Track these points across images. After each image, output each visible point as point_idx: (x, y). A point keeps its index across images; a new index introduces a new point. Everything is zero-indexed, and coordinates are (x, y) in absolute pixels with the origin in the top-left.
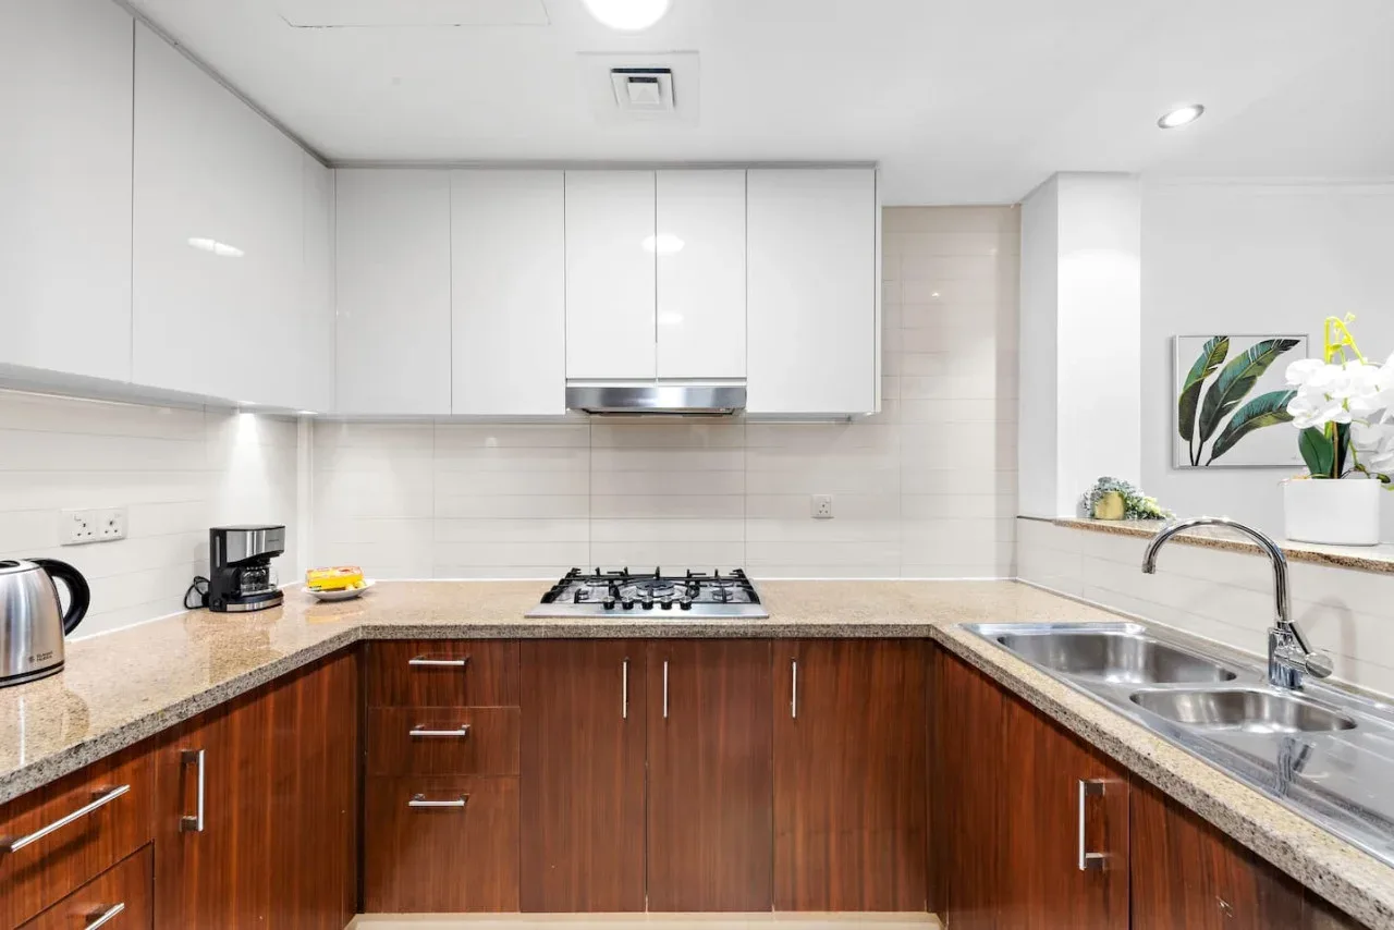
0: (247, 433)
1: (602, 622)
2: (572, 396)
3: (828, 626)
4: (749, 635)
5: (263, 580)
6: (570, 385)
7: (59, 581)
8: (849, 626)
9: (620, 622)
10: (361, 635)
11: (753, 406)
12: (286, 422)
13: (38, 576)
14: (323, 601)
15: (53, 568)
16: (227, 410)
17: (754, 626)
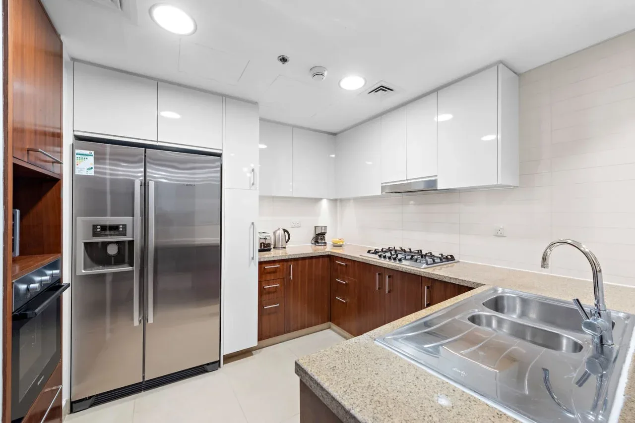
0: (325, 204)
1: (378, 261)
2: (383, 188)
3: (440, 275)
4: (412, 273)
5: (324, 239)
6: (383, 185)
7: (286, 233)
8: (448, 277)
9: (382, 262)
10: (329, 253)
11: (440, 186)
12: (334, 201)
13: (282, 232)
14: (334, 246)
15: (285, 231)
16: (321, 199)
17: (414, 270)
